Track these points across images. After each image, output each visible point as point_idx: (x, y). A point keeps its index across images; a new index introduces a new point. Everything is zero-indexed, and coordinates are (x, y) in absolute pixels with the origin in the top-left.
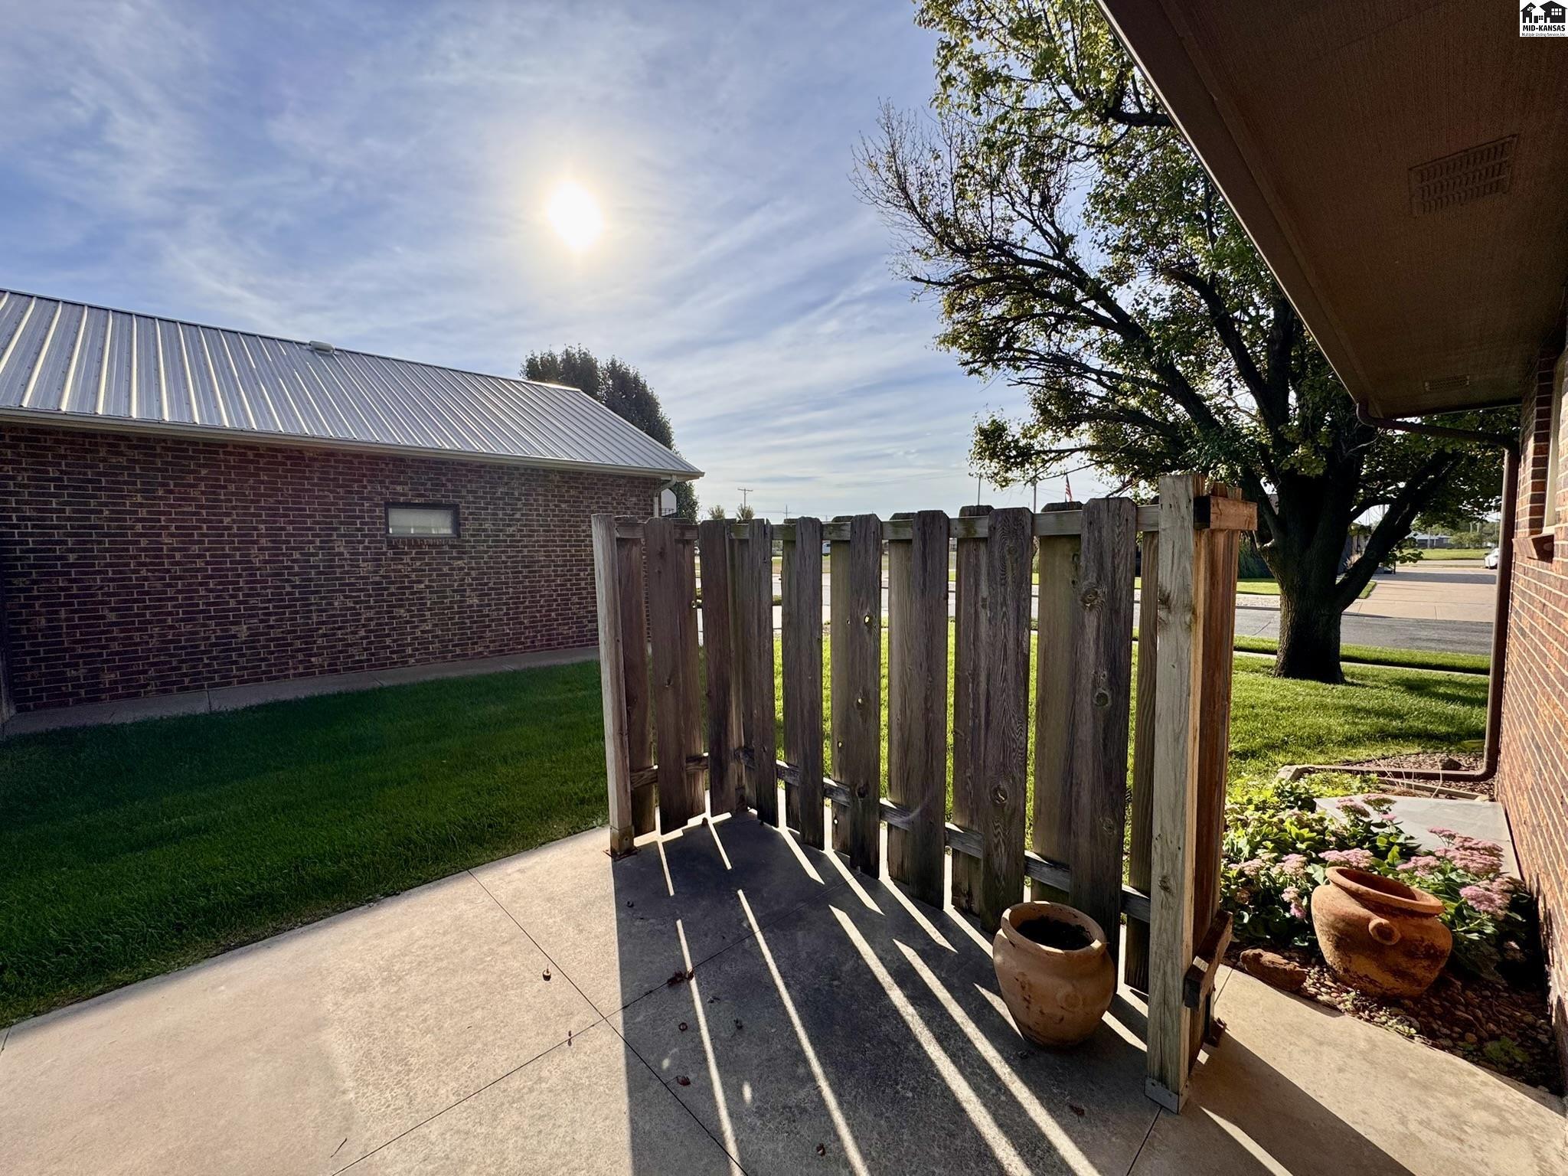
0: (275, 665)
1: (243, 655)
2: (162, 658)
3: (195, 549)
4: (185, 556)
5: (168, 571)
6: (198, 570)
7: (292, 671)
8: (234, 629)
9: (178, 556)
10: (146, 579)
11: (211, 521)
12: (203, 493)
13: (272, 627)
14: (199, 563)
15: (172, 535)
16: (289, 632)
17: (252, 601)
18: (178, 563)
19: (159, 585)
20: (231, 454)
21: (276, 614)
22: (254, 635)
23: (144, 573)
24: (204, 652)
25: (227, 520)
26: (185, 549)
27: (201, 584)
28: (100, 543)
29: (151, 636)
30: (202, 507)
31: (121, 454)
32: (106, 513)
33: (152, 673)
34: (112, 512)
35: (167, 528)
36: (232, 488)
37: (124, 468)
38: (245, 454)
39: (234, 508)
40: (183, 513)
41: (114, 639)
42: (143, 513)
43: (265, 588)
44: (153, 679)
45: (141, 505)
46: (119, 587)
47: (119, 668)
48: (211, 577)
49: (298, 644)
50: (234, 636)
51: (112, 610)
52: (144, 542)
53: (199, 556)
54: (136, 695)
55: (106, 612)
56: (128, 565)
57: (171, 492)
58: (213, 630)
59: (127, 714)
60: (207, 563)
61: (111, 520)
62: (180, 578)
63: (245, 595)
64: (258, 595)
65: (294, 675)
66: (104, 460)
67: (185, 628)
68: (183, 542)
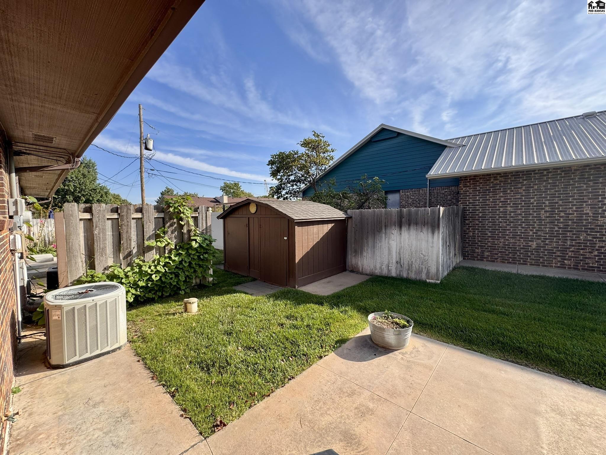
0: (546, 261)
1: (533, 254)
2: (503, 250)
3: (519, 212)
4: (515, 214)
5: (508, 220)
6: (519, 220)
7: (554, 265)
8: (530, 243)
9: (512, 214)
10: (501, 222)
11: (525, 201)
12: (524, 190)
13: (547, 244)
14: (520, 217)
15: (511, 207)
16: (555, 248)
17: (539, 233)
18: (512, 217)
19: (505, 224)
20: (536, 174)
21: (549, 239)
22: (538, 246)
23: (500, 220)
24: (518, 251)
25: (532, 200)
26: (515, 212)
27: (520, 225)
28: (488, 210)
29: (501, 242)
30: (523, 196)
31: (497, 179)
32: (491, 200)
33: (499, 255)
34: (493, 199)
35: (510, 204)
36: (536, 187)
37: (498, 184)
38: (543, 173)
39: (535, 195)
40: (516, 199)
41: (489, 242)
42: (502, 199)
43: (546, 228)
44: (499, 257)
45: (502, 197)
46: (492, 225)
47: (490, 251)
48: (524, 222)
49: (558, 253)
50: (530, 246)
51: (490, 232)
52: (501, 209)
53: (520, 214)
54: (494, 261)
55: (488, 233)
56: (496, 217)
57: (512, 191)
58: (522, 243)
59: (490, 267)
60: (523, 217)
61: (492, 202)
62: (512, 222)
63: (536, 230)
64: (542, 231)
65: (555, 267)
66: (492, 182)
67: (512, 241)
68: (515, 209)
